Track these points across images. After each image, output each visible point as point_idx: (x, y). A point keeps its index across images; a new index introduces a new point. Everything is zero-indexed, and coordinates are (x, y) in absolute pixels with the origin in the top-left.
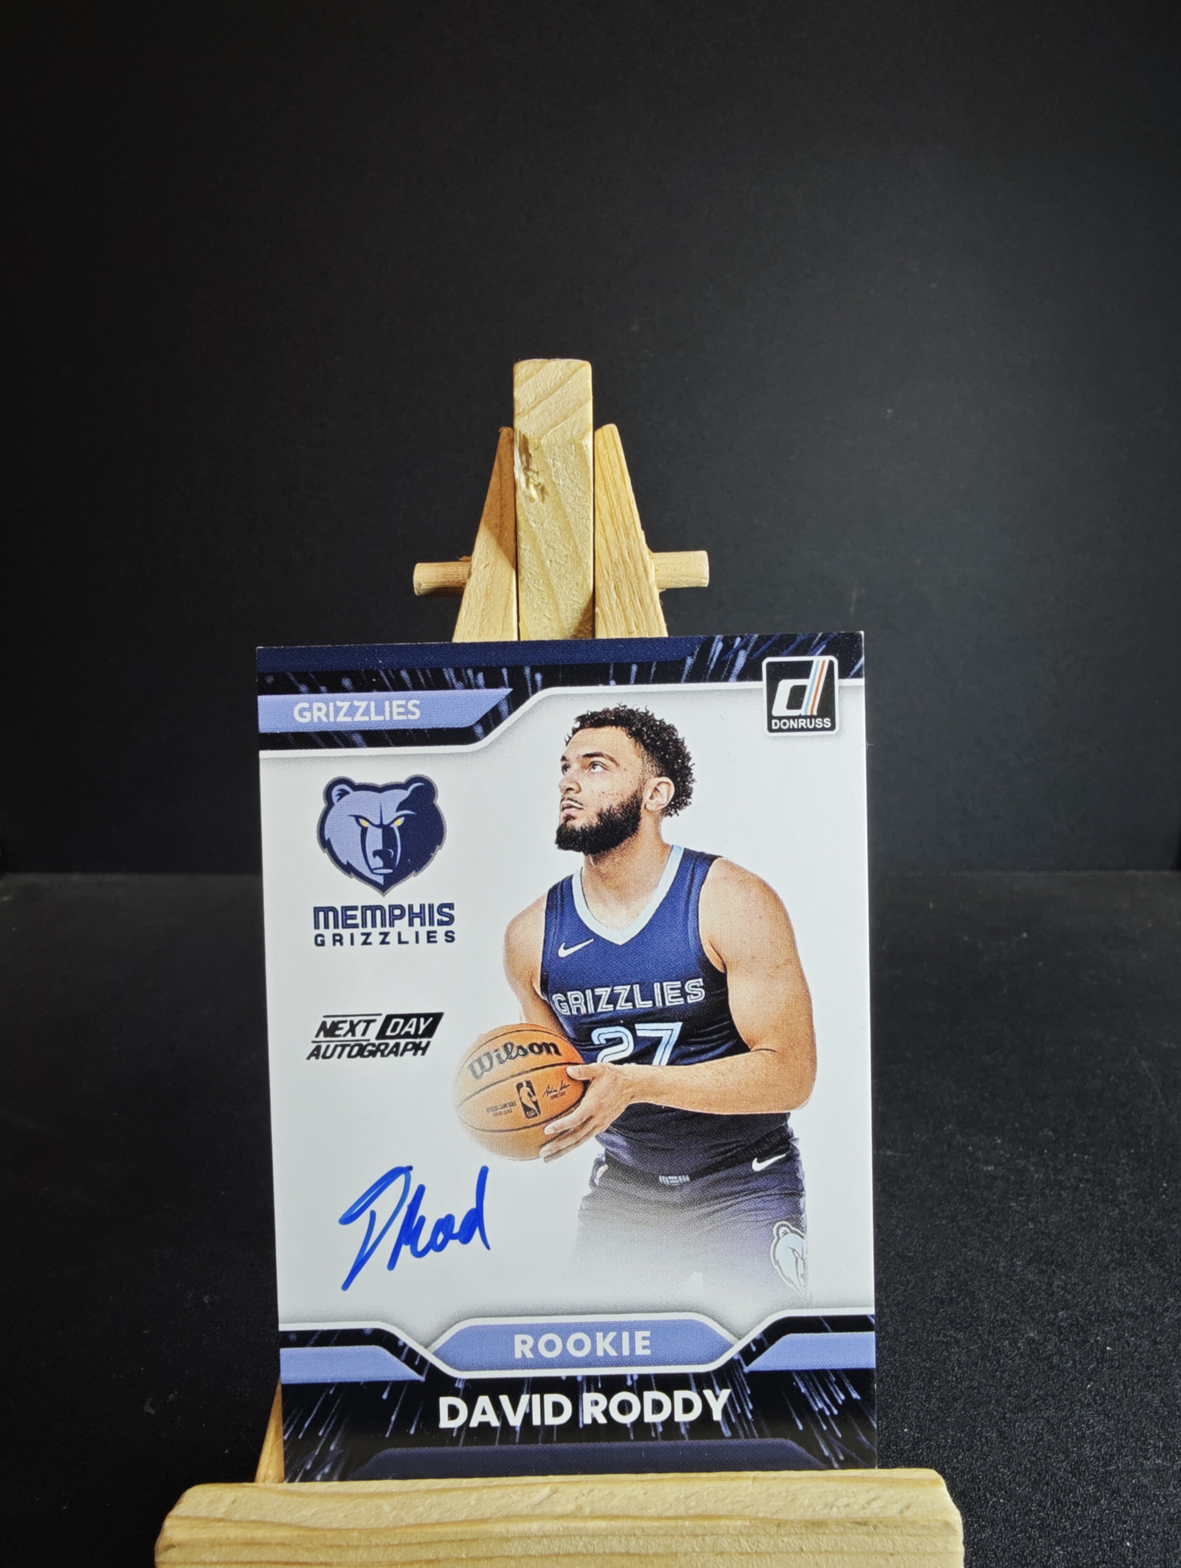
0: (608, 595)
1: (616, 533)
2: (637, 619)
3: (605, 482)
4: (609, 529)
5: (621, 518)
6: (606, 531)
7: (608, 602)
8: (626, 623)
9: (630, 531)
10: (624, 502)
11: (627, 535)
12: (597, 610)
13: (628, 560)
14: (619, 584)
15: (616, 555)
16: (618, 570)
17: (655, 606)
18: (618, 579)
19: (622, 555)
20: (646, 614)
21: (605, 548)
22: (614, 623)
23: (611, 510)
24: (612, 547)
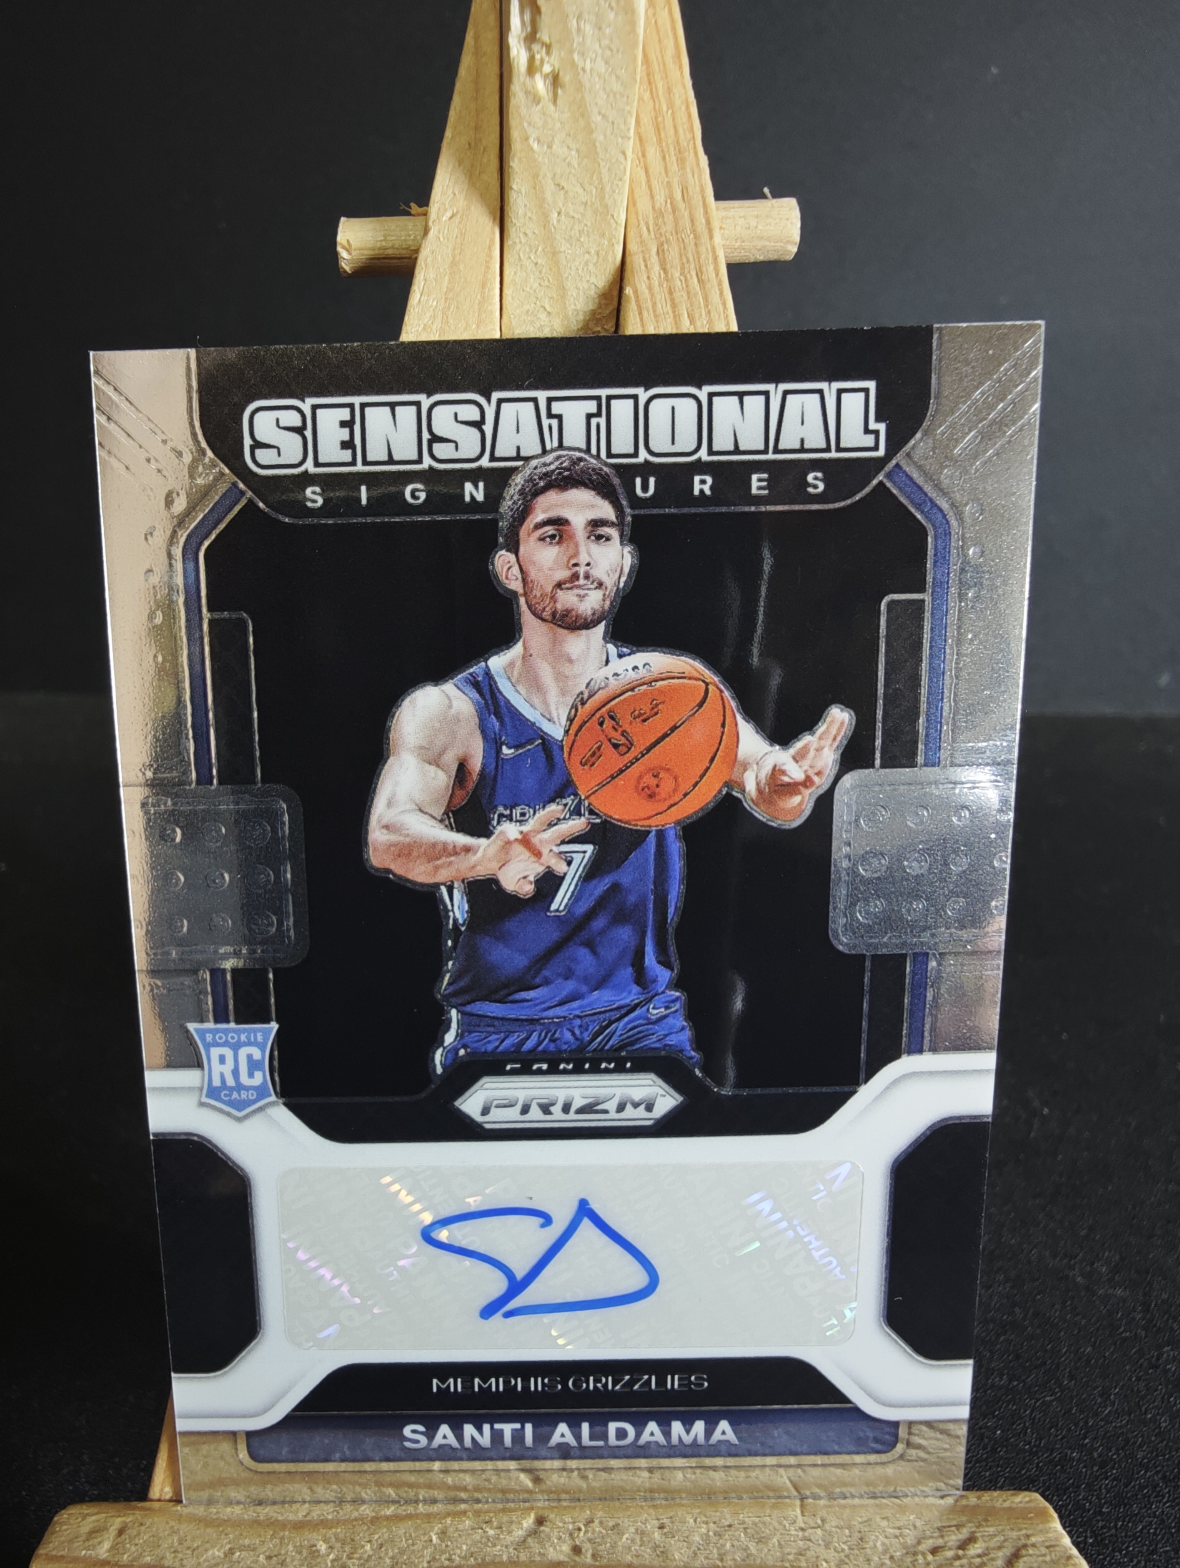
0: (646, 266)
1: (664, 158)
2: (692, 305)
3: (648, 67)
4: (653, 153)
5: (672, 132)
6: (647, 154)
7: (645, 277)
8: (674, 312)
9: (686, 154)
10: (678, 102)
11: (681, 161)
12: (628, 291)
13: (681, 206)
14: (666, 247)
15: (660, 198)
16: (664, 223)
17: (720, 284)
18: (663, 239)
19: (671, 197)
20: (706, 299)
21: (644, 183)
22: (654, 311)
23: (656, 118)
24: (655, 183)
